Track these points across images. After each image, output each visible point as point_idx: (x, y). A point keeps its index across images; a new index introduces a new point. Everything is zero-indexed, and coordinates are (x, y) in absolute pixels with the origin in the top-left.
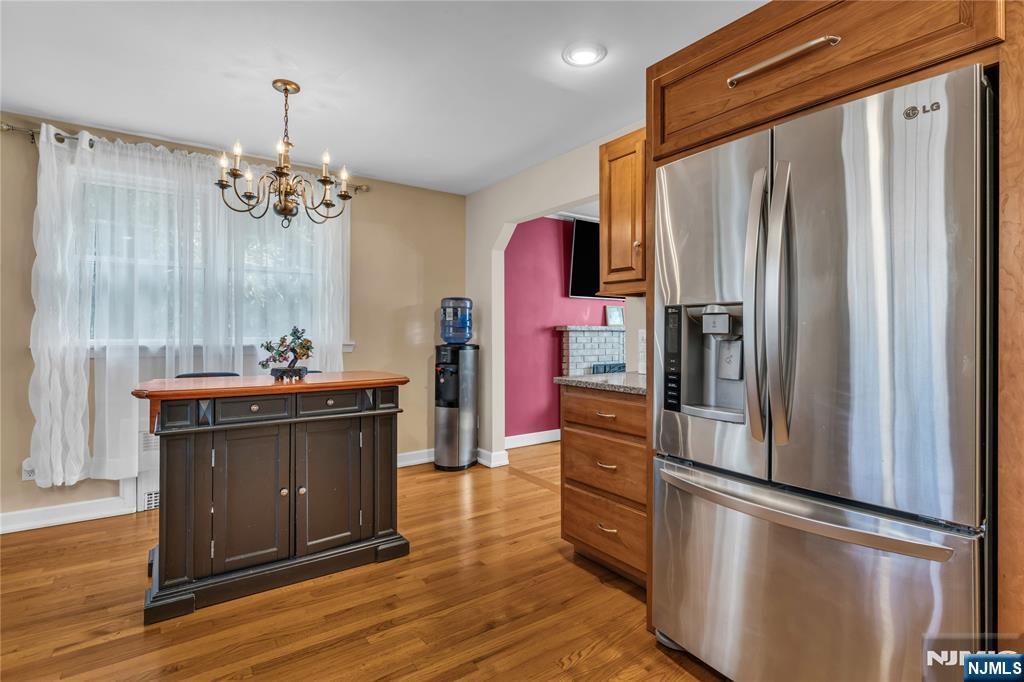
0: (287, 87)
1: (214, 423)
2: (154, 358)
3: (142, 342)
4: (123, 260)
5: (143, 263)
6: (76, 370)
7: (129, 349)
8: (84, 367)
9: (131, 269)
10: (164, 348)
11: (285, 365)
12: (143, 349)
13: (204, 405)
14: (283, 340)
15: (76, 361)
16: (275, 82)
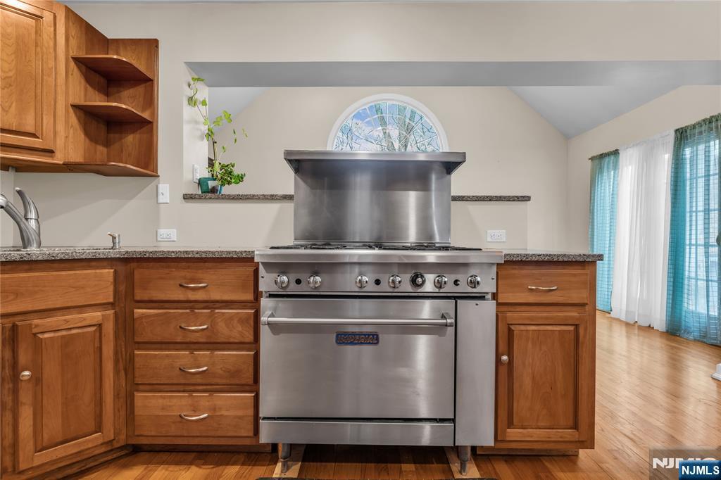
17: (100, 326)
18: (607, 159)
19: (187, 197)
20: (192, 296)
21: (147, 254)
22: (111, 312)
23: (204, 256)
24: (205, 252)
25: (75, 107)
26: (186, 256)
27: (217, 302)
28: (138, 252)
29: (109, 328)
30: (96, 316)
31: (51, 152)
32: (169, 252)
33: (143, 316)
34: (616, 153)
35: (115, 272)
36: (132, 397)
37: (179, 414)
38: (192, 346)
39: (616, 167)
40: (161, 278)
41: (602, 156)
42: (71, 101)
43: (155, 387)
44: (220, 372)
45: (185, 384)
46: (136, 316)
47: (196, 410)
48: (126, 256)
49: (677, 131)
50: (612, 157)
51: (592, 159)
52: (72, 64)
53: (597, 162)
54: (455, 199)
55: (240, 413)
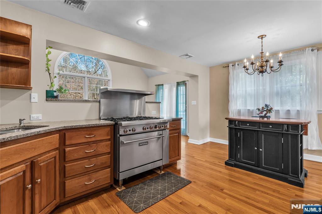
0: (262, 37)
1: (239, 127)
2: (251, 112)
3: (248, 108)
4: (244, 89)
5: (249, 89)
6: (236, 114)
7: (245, 110)
8: (237, 113)
9: (246, 91)
10: (253, 110)
11: (263, 115)
12: (249, 110)
13: (237, 122)
14: (263, 108)
15: (236, 112)
16: (258, 37)
17: (55, 157)
18: (160, 86)
21: (73, 127)
22: (58, 151)
23: (95, 126)
24: (96, 124)
26: (89, 126)
27: (98, 141)
28: (69, 126)
30: (54, 153)
32: (82, 125)
33: (69, 151)
34: (163, 85)
35: (60, 135)
36: (65, 183)
37: (84, 183)
38: (89, 158)
39: (163, 89)
40: (78, 135)
41: (159, 85)
43: (74, 177)
44: (100, 164)
45: (87, 172)
46: (66, 151)
47: (91, 180)
48: (64, 128)
49: (177, 82)
50: (162, 86)
51: (156, 85)
53: (157, 86)
54: (146, 102)
55: (106, 176)
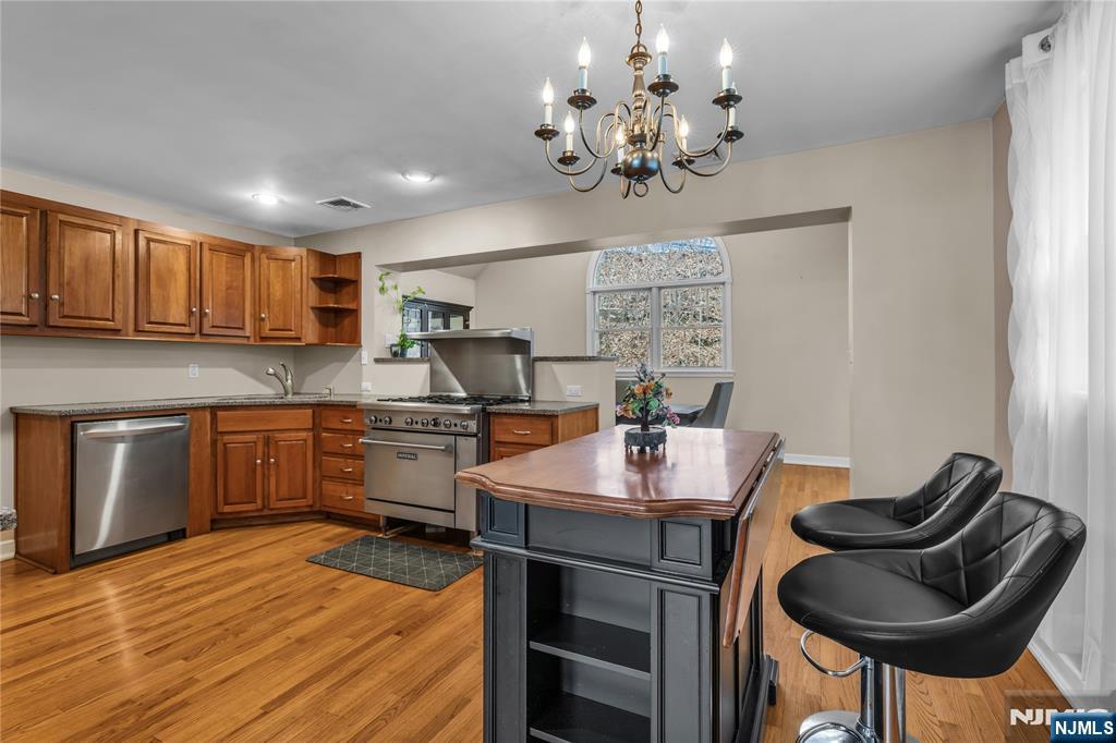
17: (305, 440)
19: (377, 361)
20: (345, 427)
22: (311, 434)
25: (312, 308)
29: (310, 442)
30: (303, 435)
31: (299, 339)
33: (326, 437)
35: (314, 412)
36: (321, 483)
37: (339, 495)
38: (346, 456)
42: (311, 304)
43: (331, 479)
45: (342, 478)
46: (323, 437)
47: (347, 494)
52: (311, 282)
